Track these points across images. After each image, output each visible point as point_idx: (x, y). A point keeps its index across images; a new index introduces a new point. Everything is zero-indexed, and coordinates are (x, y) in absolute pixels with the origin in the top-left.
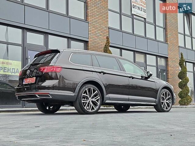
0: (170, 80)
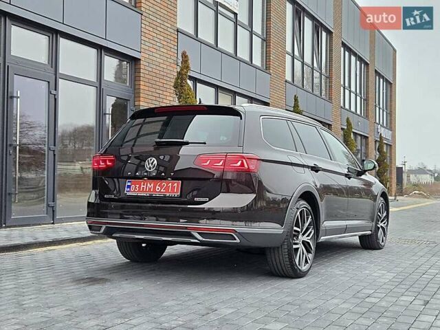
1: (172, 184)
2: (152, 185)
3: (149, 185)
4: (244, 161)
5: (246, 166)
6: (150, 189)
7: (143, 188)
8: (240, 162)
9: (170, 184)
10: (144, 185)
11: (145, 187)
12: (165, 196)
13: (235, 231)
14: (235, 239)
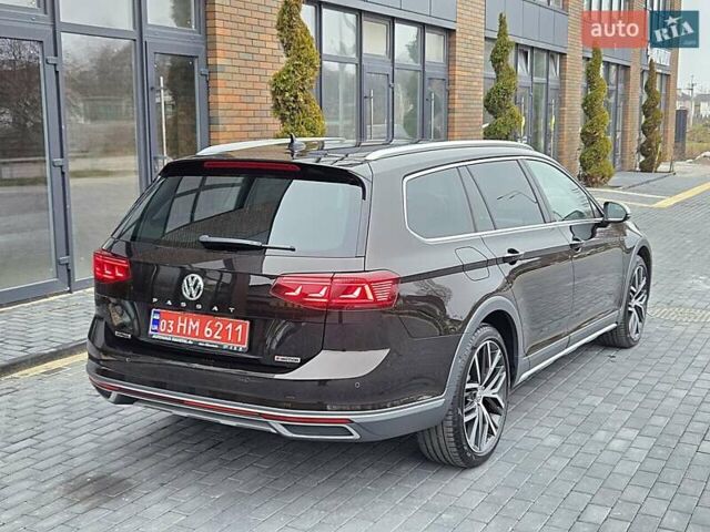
0: (460, 115)
1: (234, 327)
2: (197, 324)
3: (191, 323)
4: (367, 288)
5: (370, 297)
6: (193, 331)
7: (182, 327)
8: (359, 290)
9: (230, 326)
10: (183, 322)
11: (185, 325)
12: (221, 347)
13: (351, 421)
14: (351, 434)
